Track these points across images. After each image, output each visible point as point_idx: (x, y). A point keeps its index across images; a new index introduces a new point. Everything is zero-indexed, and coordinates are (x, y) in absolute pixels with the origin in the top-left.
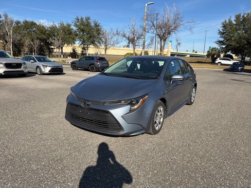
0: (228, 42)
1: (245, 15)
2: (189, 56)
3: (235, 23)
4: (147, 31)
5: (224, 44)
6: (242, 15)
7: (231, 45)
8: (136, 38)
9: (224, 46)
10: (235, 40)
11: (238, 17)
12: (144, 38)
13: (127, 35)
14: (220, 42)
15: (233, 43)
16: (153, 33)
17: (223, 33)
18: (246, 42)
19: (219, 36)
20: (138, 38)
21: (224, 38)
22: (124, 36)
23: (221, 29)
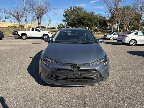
0: (68, 21)
1: (74, 8)
2: (47, 28)
3: (70, 11)
4: (29, 12)
5: (66, 22)
6: (73, 7)
7: (70, 22)
8: (19, 16)
9: (67, 23)
10: (71, 20)
11: (71, 8)
12: (26, 16)
13: (13, 14)
14: (65, 20)
15: (71, 21)
16: (33, 13)
17: (65, 16)
18: (76, 21)
19: (64, 17)
20: (21, 16)
21: (66, 18)
22: (11, 14)
23: (64, 14)
